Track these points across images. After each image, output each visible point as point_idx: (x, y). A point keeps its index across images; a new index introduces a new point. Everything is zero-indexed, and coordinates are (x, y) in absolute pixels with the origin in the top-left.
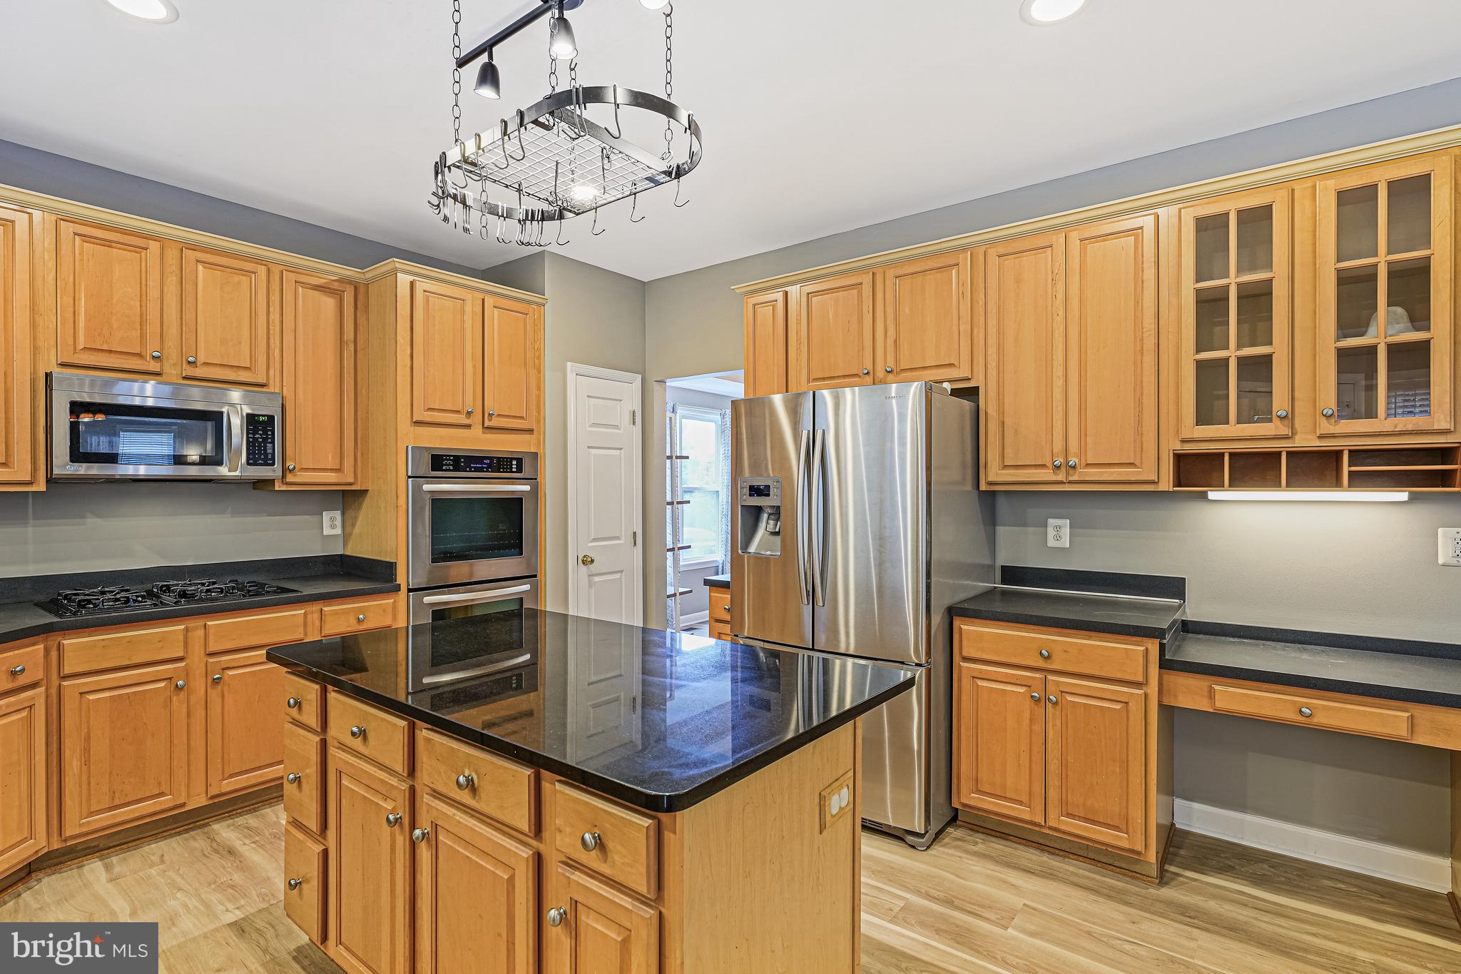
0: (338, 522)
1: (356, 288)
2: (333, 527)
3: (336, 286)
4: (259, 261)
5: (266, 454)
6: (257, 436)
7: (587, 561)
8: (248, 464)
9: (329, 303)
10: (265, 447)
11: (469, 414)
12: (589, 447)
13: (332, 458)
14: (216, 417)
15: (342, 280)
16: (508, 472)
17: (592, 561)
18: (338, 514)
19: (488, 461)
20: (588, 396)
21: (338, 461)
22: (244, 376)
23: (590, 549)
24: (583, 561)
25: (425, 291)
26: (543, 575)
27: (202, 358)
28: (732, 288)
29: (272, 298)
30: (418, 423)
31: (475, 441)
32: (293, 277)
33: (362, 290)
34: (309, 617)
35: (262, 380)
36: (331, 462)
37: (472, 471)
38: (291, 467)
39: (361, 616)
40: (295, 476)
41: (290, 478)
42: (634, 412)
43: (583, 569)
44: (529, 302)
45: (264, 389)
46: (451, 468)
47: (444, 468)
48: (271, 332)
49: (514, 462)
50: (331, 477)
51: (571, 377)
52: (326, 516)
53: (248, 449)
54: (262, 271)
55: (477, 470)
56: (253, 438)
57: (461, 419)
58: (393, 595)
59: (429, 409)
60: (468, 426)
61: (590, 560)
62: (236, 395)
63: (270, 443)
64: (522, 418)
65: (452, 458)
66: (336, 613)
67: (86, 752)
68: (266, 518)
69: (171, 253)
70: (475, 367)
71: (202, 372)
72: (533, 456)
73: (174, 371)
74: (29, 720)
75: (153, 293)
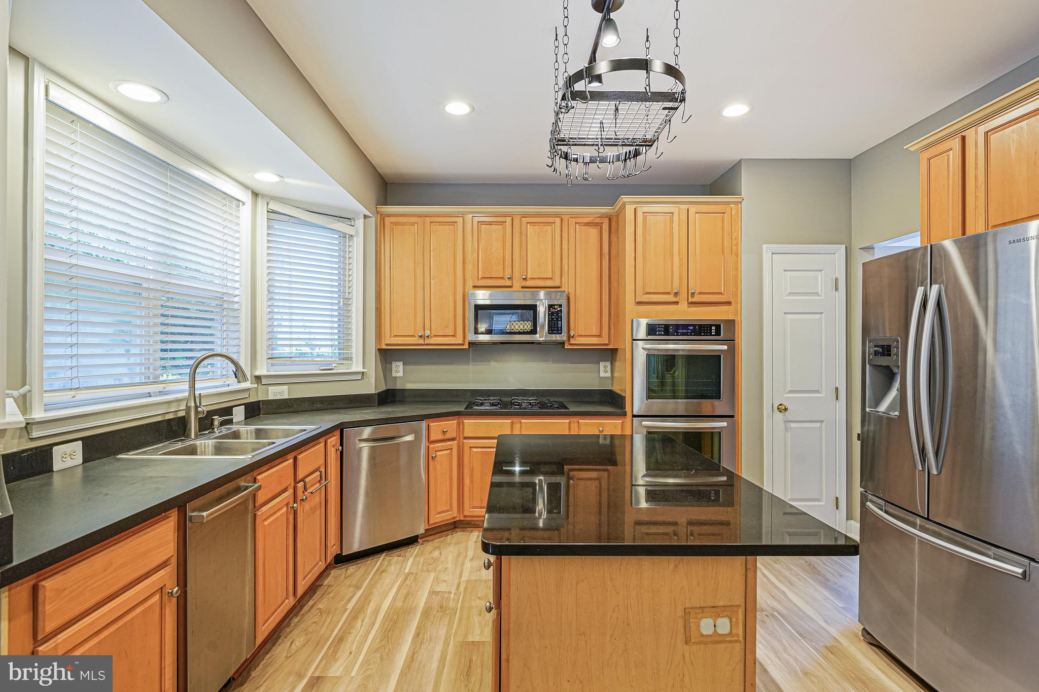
0: (609, 369)
1: (610, 220)
2: (605, 372)
3: (598, 220)
4: (557, 215)
5: (558, 328)
6: (553, 317)
7: (783, 409)
8: (549, 333)
9: (594, 232)
10: (557, 323)
11: (676, 294)
12: (785, 313)
13: (595, 328)
14: (533, 308)
15: (602, 216)
16: (708, 335)
17: (786, 409)
18: (608, 364)
19: (692, 328)
20: (785, 270)
21: (599, 330)
22: (549, 283)
23: (785, 399)
24: (778, 408)
25: (644, 213)
26: (740, 416)
27: (529, 276)
28: (905, 147)
29: (563, 235)
30: (639, 303)
31: (683, 313)
32: (574, 220)
33: (614, 220)
34: (572, 425)
35: (558, 284)
36: (595, 331)
37: (679, 335)
38: (572, 335)
39: (601, 429)
40: (575, 340)
41: (572, 341)
42: (836, 279)
43: (778, 416)
44: (728, 203)
45: (560, 290)
46: (663, 333)
47: (657, 333)
48: (563, 255)
49: (713, 328)
50: (595, 340)
51: (766, 257)
52: (602, 364)
53: (549, 323)
54: (558, 220)
55: (685, 334)
56: (552, 318)
57: (671, 298)
58: (622, 418)
59: (647, 293)
60: (677, 303)
61: (783, 408)
62: (542, 294)
63: (560, 321)
64: (721, 293)
65: (663, 326)
66: (586, 424)
67: (472, 476)
68: (569, 365)
69: (516, 221)
70: (681, 260)
71: (529, 283)
72: (731, 323)
73: (517, 285)
74: (450, 455)
75: (508, 244)
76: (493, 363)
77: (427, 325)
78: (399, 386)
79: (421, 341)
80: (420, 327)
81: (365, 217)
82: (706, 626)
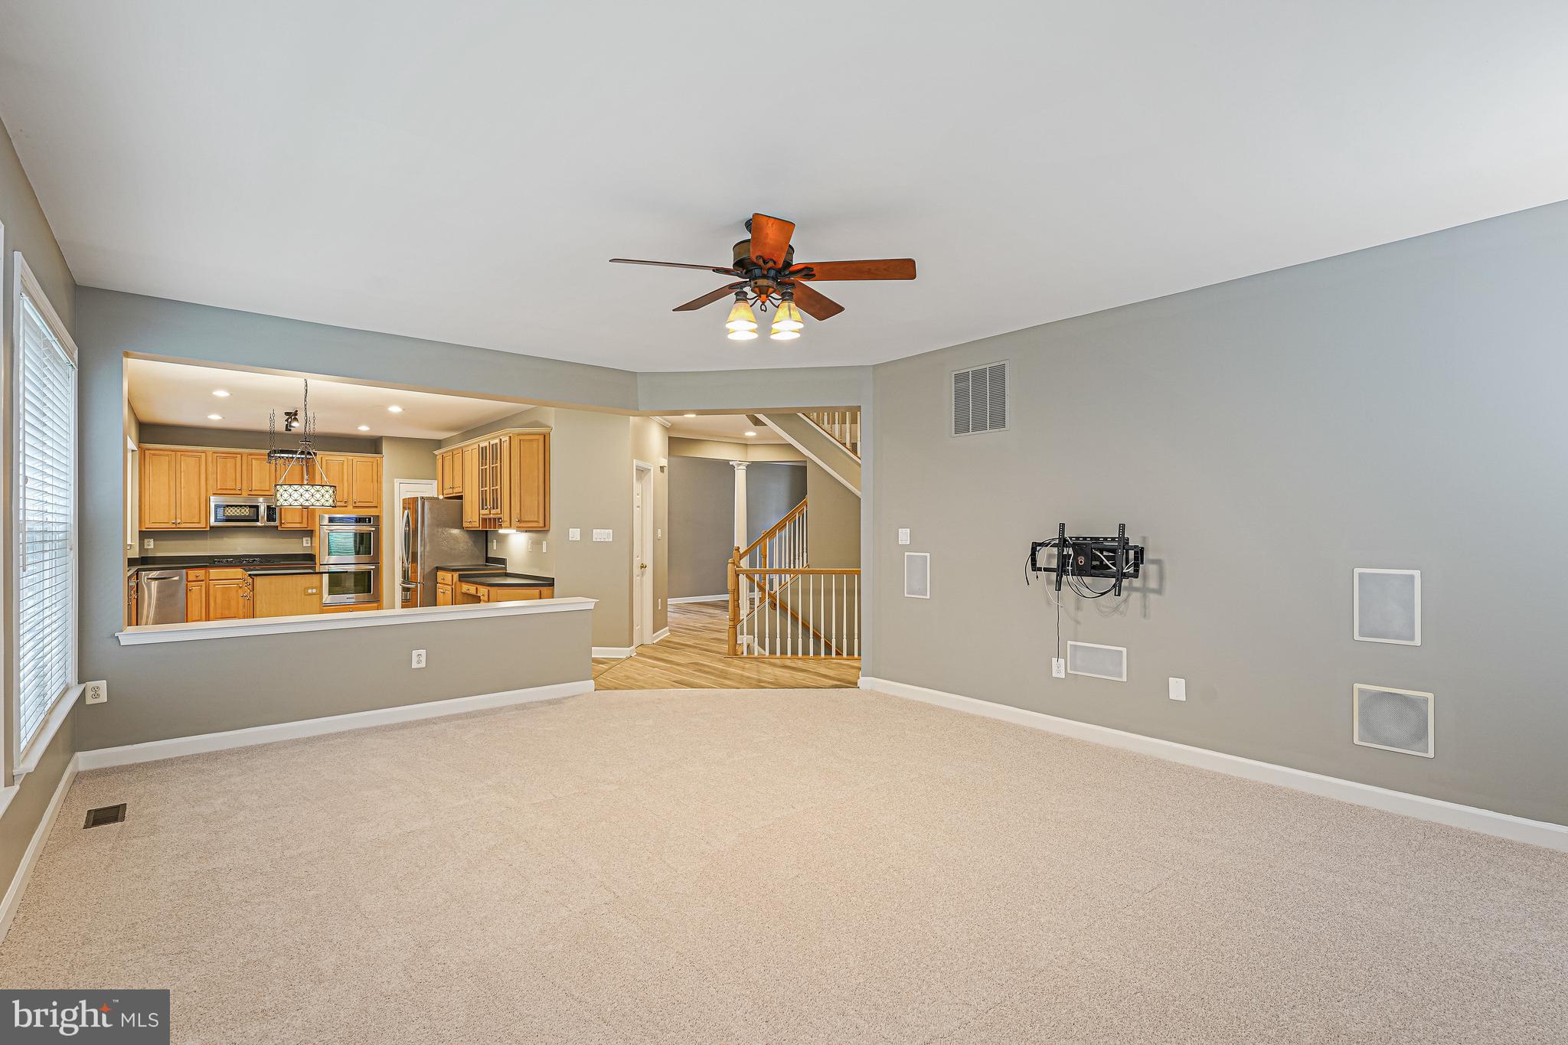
0: (309, 542)
2: (307, 543)
5: (274, 519)
6: (270, 512)
8: (267, 522)
10: (273, 516)
11: (346, 502)
14: (256, 506)
16: (371, 523)
18: (309, 539)
19: (355, 519)
21: (300, 519)
22: (267, 493)
27: (252, 490)
35: (272, 494)
36: (298, 519)
38: (284, 522)
40: (285, 525)
41: (283, 526)
44: (376, 457)
45: (274, 497)
49: (367, 520)
50: (298, 525)
51: (396, 485)
52: (304, 539)
53: (267, 515)
57: (343, 504)
60: (346, 507)
62: (261, 499)
63: (275, 514)
64: (372, 502)
67: (215, 601)
68: (281, 540)
69: (244, 458)
70: (348, 485)
71: (252, 493)
72: (377, 518)
73: (245, 494)
74: (201, 589)
75: (239, 469)
76: (225, 539)
77: (179, 516)
78: (150, 555)
79: (174, 526)
80: (173, 517)
81: (133, 451)
82: (310, 591)
